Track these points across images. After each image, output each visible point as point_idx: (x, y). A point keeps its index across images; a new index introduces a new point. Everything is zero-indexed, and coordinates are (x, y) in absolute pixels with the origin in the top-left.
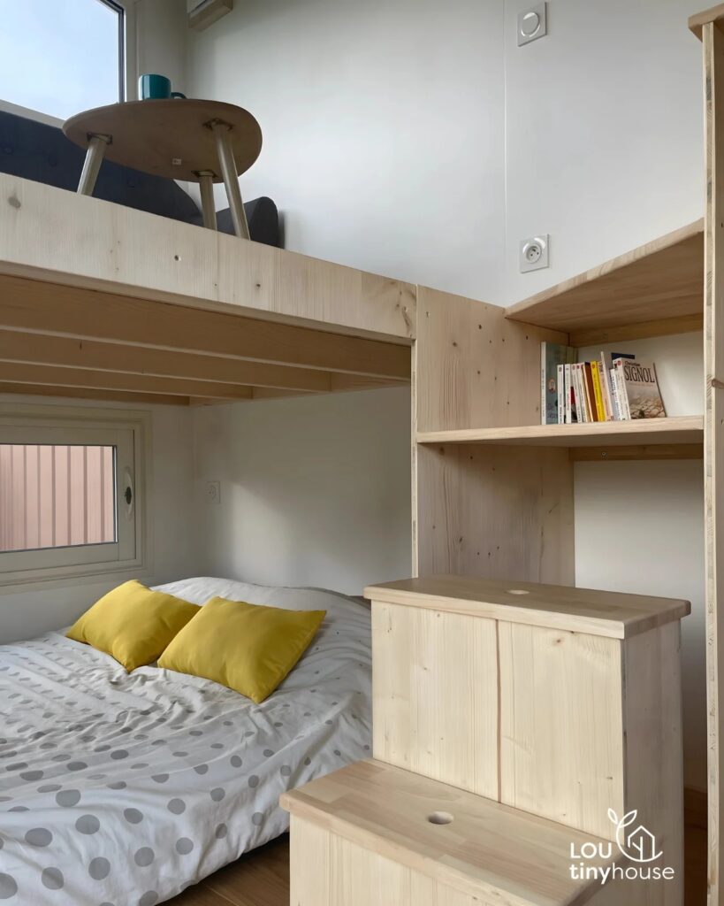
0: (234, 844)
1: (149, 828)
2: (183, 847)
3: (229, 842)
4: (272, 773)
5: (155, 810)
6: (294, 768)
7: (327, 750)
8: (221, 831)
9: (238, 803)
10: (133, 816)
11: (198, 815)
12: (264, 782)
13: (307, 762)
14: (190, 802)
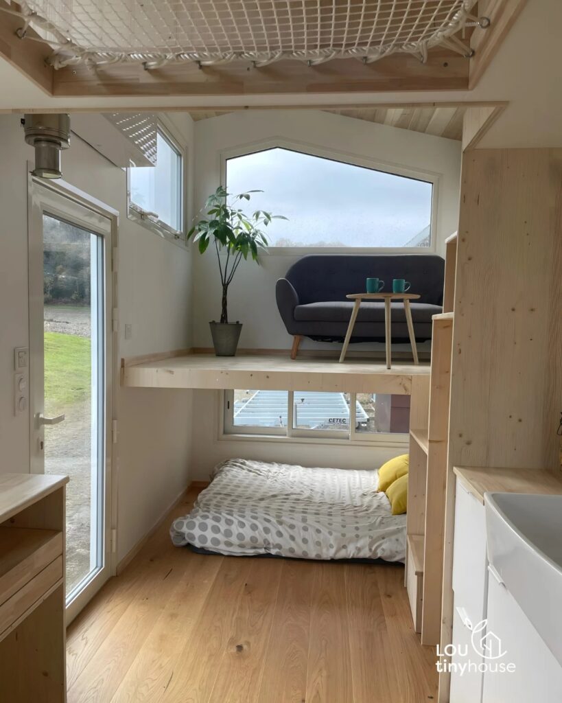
0: (349, 552)
1: (321, 537)
2: (331, 546)
3: (347, 551)
4: (365, 536)
5: (325, 531)
6: (375, 537)
7: (394, 538)
8: (344, 547)
9: (351, 541)
10: (318, 531)
11: (336, 539)
12: (361, 538)
13: (383, 538)
14: (334, 534)
